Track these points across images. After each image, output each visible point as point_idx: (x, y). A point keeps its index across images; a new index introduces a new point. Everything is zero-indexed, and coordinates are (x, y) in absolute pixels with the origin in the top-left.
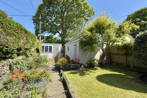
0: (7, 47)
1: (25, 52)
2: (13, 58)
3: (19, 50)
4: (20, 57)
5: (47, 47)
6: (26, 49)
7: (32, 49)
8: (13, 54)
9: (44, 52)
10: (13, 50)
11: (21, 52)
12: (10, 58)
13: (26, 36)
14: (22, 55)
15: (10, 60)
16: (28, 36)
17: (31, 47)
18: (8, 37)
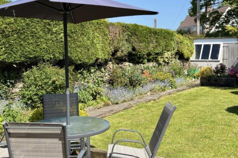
0: (140, 52)
1: (156, 57)
2: (144, 64)
3: (149, 54)
4: (151, 64)
5: (207, 47)
6: (157, 54)
7: (166, 54)
8: (144, 59)
9: (200, 59)
10: (144, 55)
11: (151, 57)
12: (141, 63)
13: (157, 38)
14: (152, 62)
15: (141, 64)
16: (158, 37)
17: (164, 51)
18: (140, 44)
